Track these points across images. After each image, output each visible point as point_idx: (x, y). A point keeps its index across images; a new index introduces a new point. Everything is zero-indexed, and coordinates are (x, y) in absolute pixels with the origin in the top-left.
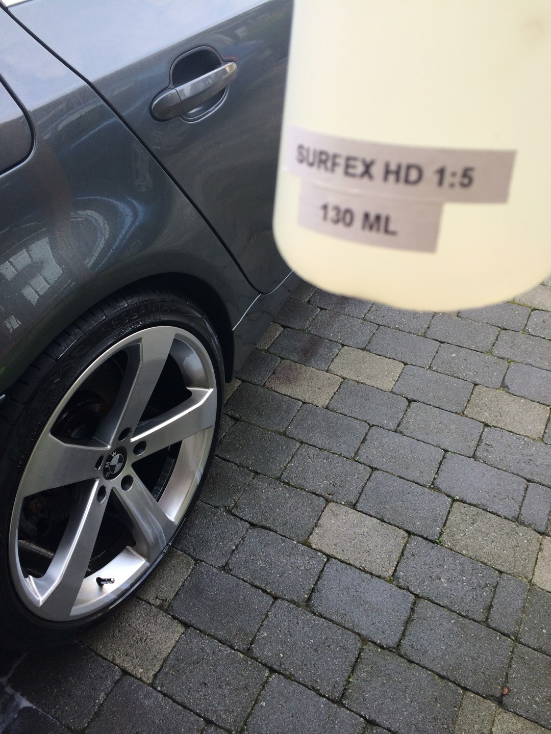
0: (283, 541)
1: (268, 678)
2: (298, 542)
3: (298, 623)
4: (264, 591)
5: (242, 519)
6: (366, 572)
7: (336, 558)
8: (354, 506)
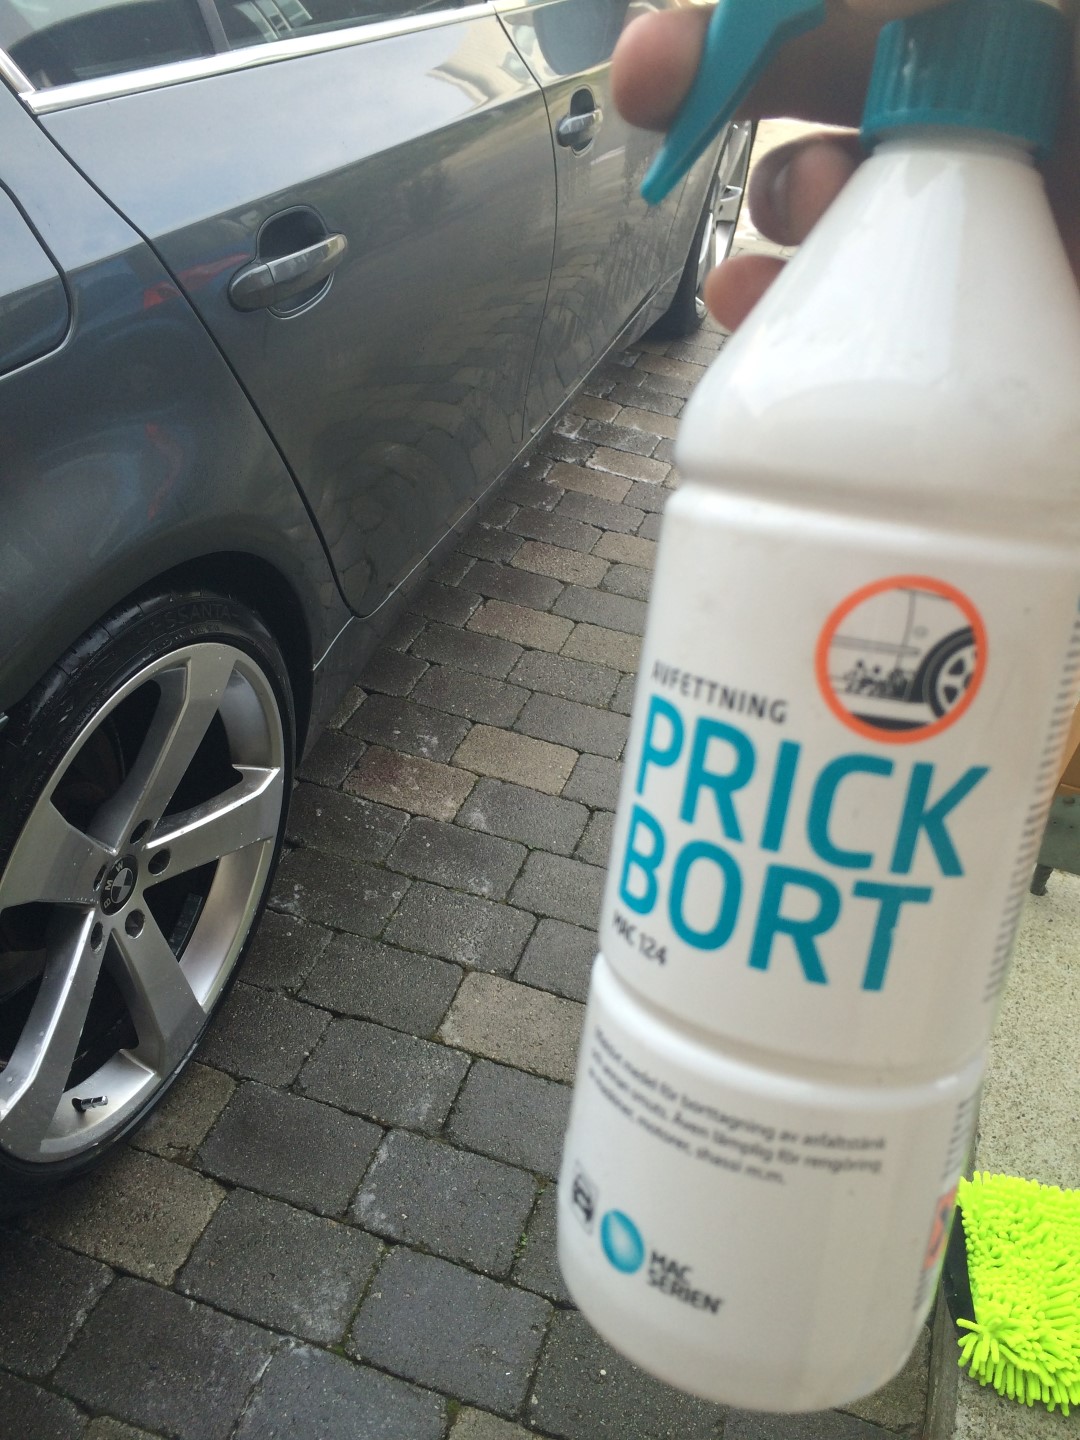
0: (395, 1038)
1: (383, 1254)
2: (420, 1038)
3: (429, 1164)
4: (367, 1119)
5: (317, 1007)
6: (539, 1076)
7: (486, 1059)
8: (511, 976)
